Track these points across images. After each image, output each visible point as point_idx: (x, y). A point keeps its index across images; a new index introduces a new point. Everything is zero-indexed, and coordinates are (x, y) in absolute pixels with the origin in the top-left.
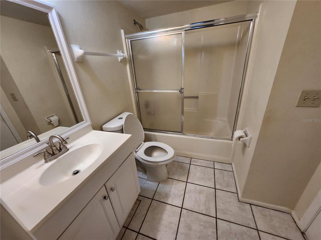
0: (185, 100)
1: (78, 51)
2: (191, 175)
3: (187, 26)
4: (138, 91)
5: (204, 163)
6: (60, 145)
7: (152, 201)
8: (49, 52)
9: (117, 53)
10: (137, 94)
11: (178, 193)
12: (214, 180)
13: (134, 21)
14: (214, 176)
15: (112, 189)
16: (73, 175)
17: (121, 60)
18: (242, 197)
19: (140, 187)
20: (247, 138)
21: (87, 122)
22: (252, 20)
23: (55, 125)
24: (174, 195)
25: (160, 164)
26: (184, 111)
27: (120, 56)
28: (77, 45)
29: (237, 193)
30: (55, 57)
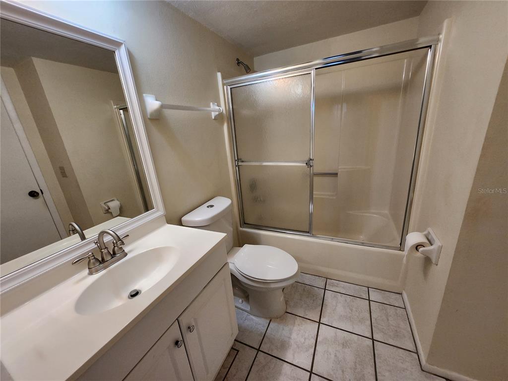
0: (316, 179)
1: (152, 103)
2: (327, 311)
3: (318, 62)
4: (240, 164)
5: (351, 289)
6: (115, 246)
7: (257, 353)
8: (115, 108)
9: (210, 107)
10: (239, 168)
11: (304, 343)
12: (369, 322)
13: (238, 60)
14: (369, 315)
15: (189, 328)
16: (129, 298)
17: (215, 117)
18: (427, 361)
19: (238, 325)
20: (432, 247)
21: (158, 211)
22: (430, 47)
23: (114, 215)
24: (297, 345)
25: (273, 286)
26: (314, 196)
27: (214, 111)
28: (152, 94)
29: (417, 353)
30: (123, 116)
